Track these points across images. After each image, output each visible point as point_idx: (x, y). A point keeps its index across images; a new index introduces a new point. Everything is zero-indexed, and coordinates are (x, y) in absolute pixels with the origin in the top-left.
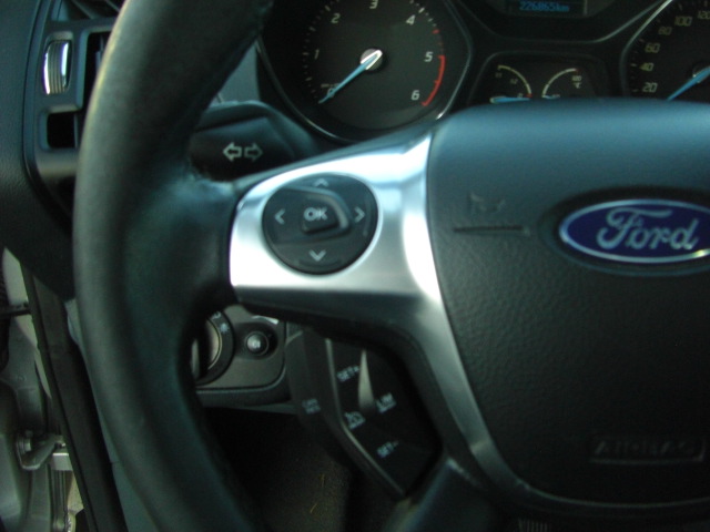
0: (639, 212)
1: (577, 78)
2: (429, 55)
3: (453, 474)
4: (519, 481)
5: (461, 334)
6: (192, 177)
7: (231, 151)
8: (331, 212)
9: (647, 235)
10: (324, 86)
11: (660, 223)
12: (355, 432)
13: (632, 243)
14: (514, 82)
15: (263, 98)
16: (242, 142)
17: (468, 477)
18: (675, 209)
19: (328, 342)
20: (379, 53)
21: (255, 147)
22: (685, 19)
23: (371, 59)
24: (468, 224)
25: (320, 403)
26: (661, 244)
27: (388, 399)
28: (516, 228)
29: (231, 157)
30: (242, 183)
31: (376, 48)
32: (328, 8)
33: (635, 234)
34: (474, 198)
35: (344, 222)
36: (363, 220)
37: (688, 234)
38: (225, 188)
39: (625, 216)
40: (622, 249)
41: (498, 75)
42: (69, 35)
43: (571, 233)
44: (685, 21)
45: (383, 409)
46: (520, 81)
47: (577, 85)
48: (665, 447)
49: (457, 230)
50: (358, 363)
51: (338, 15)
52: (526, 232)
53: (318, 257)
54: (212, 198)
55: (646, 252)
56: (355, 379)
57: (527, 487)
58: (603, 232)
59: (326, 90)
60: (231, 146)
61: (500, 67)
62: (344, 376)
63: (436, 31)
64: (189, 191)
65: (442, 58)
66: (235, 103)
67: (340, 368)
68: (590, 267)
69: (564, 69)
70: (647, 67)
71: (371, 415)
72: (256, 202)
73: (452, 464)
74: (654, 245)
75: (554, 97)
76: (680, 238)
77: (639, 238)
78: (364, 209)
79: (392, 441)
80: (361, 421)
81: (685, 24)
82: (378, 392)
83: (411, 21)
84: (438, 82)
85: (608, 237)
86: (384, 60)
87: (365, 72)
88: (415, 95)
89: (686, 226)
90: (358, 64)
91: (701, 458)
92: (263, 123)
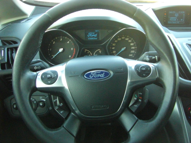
0: (96, 72)
1: (100, 51)
2: (72, 49)
3: (73, 115)
4: (82, 114)
5: (71, 92)
6: (30, 72)
7: (35, 68)
8: (51, 75)
9: (97, 76)
10: (52, 56)
11: (99, 74)
12: (57, 109)
13: (95, 77)
14: (88, 53)
15: (41, 59)
16: (37, 66)
17: (75, 115)
18: (101, 72)
19: (52, 96)
20: (62, 49)
21: (39, 67)
22: (120, 39)
23: (61, 50)
24: (71, 76)
25: (52, 108)
26: (99, 77)
27: (62, 104)
28: (78, 76)
29: (36, 69)
30: (38, 72)
31: (62, 48)
32: (52, 41)
33: (95, 75)
34: (72, 72)
35: (53, 77)
36: (56, 76)
37: (103, 75)
38: (35, 73)
39: (94, 73)
40: (93, 78)
41: (85, 52)
42: (3, 48)
43: (86, 76)
44: (119, 39)
45: (61, 105)
46: (89, 53)
47: (100, 53)
48: (102, 106)
49: (69, 77)
50: (57, 99)
51: (54, 42)
52: (79, 76)
53: (49, 82)
54: (33, 75)
55: (97, 78)
56: (56, 101)
57: (83, 115)
58: (91, 75)
59: (53, 56)
60: (35, 67)
61: (85, 50)
62: (55, 101)
63: (73, 44)
64: (29, 74)
65: (75, 49)
66: (36, 60)
67: (54, 99)
68: (89, 80)
69: (97, 50)
70: (113, 48)
71: (59, 107)
72: (40, 75)
73: (72, 114)
74: (98, 77)
75: (96, 55)
76: (102, 75)
77: (96, 76)
78: (56, 75)
79: (63, 110)
80: (58, 108)
81: (120, 40)
82: (60, 103)
83: (68, 42)
84: (74, 54)
85: (91, 76)
86: (64, 50)
87: (60, 53)
88: (70, 56)
89: (103, 74)
90: (59, 51)
91: (108, 108)
92: (40, 63)
